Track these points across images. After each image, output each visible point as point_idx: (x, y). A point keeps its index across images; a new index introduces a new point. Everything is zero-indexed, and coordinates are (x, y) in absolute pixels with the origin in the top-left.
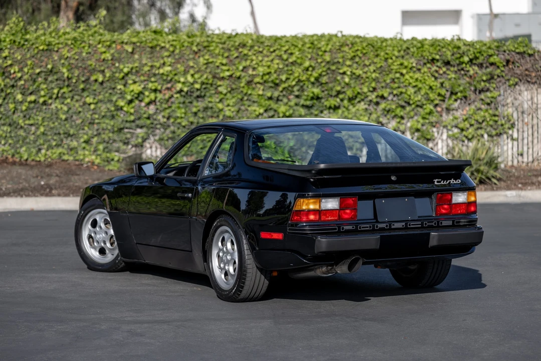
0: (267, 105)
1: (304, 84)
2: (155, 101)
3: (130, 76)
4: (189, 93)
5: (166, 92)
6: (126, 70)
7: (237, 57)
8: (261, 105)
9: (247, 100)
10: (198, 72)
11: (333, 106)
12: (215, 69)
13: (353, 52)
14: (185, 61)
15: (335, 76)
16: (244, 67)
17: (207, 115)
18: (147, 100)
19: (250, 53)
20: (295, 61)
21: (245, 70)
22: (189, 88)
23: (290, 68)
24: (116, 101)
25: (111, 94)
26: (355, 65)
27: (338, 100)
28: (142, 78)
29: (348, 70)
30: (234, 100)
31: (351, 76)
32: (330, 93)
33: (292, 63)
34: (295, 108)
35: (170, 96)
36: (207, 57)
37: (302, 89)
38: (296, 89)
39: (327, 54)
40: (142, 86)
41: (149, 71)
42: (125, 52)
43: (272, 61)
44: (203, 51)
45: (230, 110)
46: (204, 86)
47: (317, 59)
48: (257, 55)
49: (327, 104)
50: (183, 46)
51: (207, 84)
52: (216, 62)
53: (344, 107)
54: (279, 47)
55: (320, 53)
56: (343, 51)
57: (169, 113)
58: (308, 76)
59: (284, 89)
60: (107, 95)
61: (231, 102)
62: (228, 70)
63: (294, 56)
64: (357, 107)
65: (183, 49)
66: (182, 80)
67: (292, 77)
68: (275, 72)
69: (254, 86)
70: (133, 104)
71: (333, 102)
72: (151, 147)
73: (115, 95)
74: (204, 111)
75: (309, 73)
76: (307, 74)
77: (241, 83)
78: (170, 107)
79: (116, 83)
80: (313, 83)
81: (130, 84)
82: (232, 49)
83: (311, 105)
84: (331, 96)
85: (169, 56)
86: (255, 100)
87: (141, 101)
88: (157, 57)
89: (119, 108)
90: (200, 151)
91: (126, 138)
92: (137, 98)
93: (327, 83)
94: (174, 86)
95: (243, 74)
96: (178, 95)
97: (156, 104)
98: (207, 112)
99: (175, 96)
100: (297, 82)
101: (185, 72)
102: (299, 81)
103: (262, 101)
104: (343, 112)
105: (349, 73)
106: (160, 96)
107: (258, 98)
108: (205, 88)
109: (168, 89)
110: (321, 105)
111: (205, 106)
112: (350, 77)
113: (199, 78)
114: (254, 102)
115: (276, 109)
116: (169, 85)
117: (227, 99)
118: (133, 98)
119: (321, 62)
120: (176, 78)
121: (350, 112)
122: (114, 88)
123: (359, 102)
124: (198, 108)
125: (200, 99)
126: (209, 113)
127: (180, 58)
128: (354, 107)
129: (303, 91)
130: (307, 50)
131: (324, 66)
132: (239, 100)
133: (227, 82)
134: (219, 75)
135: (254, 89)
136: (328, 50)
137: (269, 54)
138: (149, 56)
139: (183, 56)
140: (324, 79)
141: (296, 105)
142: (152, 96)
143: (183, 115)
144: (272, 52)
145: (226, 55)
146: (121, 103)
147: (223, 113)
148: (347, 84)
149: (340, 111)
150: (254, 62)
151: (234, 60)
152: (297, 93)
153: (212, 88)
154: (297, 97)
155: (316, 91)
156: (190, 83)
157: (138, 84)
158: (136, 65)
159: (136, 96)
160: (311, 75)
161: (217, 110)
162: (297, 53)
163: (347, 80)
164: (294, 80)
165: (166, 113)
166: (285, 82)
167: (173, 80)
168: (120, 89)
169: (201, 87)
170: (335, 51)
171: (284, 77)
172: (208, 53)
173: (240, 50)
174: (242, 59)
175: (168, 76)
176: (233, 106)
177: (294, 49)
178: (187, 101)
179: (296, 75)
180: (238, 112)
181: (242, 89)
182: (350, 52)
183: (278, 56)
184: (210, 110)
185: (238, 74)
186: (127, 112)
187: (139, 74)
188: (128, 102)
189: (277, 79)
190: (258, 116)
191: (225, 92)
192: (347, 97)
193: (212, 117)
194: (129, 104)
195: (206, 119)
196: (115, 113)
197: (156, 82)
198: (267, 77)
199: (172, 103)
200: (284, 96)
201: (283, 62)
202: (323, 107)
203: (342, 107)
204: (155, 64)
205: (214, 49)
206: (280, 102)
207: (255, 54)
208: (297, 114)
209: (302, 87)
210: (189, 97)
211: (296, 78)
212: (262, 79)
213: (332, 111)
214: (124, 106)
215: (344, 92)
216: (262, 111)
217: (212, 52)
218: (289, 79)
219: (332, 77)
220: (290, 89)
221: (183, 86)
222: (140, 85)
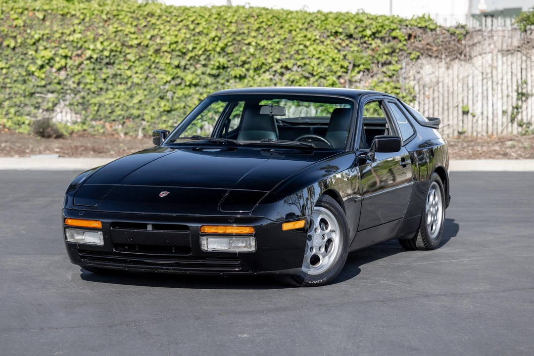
0: (174, 73)
1: (211, 54)
2: (65, 67)
3: (41, 42)
4: (99, 60)
5: (76, 58)
6: (37, 37)
7: (145, 26)
8: (168, 73)
9: (155, 67)
10: (107, 39)
11: (238, 75)
12: (124, 37)
13: (258, 23)
14: (95, 29)
15: (240, 46)
16: (152, 36)
17: (116, 82)
18: (57, 66)
19: (158, 23)
20: (202, 31)
21: (153, 38)
22: (98, 55)
23: (196, 38)
24: (28, 66)
25: (22, 59)
26: (260, 37)
27: (244, 70)
28: (53, 45)
29: (253, 41)
30: (142, 68)
31: (257, 47)
32: (236, 63)
33: (199, 33)
34: (202, 76)
35: (80, 62)
36: (116, 25)
37: (208, 58)
38: (202, 58)
39: (233, 25)
40: (53, 52)
41: (60, 37)
42: (37, 19)
43: (180, 30)
44: (112, 19)
45: (138, 77)
46: (113, 54)
47: (223, 30)
48: (165, 24)
49: (233, 73)
50: (93, 14)
51: (116, 51)
52: (125, 30)
53: (250, 77)
54: (186, 17)
55: (226, 24)
56: (249, 23)
57: (79, 79)
58: (214, 46)
59: (191, 57)
60: (19, 60)
61: (140, 69)
62: (137, 38)
63: (201, 26)
64: (262, 77)
65: (94, 17)
66: (92, 47)
67: (198, 47)
68: (182, 41)
69: (162, 54)
70: (44, 70)
71: (239, 71)
72: (61, 112)
73: (26, 60)
74: (113, 78)
75: (215, 43)
76: (213, 44)
77: (149, 51)
78: (80, 73)
79: (27, 48)
80: (219, 53)
81: (42, 50)
82: (141, 18)
83: (217, 74)
84: (237, 66)
85: (80, 24)
86: (163, 68)
87: (52, 67)
88: (68, 25)
89: (30, 73)
90: (109, 115)
91: (37, 103)
92: (48, 64)
93: (232, 53)
94: (84, 53)
95: (151, 43)
96: (88, 62)
97: (66, 70)
98: (116, 78)
99: (85, 62)
100: (203, 51)
101: (95, 40)
102: (206, 50)
103: (170, 69)
104: (249, 81)
105: (254, 44)
106: (70, 62)
107: (166, 66)
108: (114, 56)
109: (78, 55)
110: (227, 74)
111: (114, 73)
112: (255, 47)
113: (108, 46)
114: (162, 70)
115: (183, 77)
116: (79, 52)
117: (135, 67)
118: (44, 63)
119: (227, 33)
120: (86, 45)
121: (256, 81)
122: (25, 54)
123: (264, 72)
124: (107, 75)
125: (109, 66)
126: (118, 80)
127: (90, 26)
128: (260, 76)
129: (209, 60)
130: (214, 21)
131: (230, 37)
132: (147, 68)
133: (135, 50)
134: (128, 43)
135: (161, 57)
136: (234, 21)
137: (176, 23)
138: (60, 23)
139: (93, 24)
140: (230, 50)
141: (203, 73)
142: (63, 62)
143: (92, 81)
144: (179, 22)
145: (135, 23)
146: (32, 68)
147: (131, 80)
148: (253, 55)
149: (246, 81)
150: (162, 31)
151: (143, 29)
152: (203, 62)
153: (121, 56)
154: (204, 66)
155: (223, 60)
156: (99, 50)
157: (48, 50)
158: (47, 31)
159: (47, 61)
160: (217, 45)
161: (126, 77)
162: (204, 23)
163: (252, 50)
164: (200, 49)
165: (76, 79)
166: (192, 51)
167: (83, 47)
168: (32, 55)
169: (110, 54)
170: (241, 22)
171: (190, 47)
172: (118, 22)
173: (149, 19)
174: (150, 28)
175: (77, 42)
176: (141, 73)
177: (201, 19)
178: (97, 67)
179: (203, 44)
180: (146, 79)
181: (149, 57)
182: (256, 23)
183: (185, 26)
184: (119, 77)
185: (146, 43)
186: (38, 77)
187: (50, 41)
188: (39, 67)
189: (184, 48)
190: (165, 83)
191: (133, 59)
192: (252, 67)
193: (121, 83)
194: (40, 69)
195: (116, 85)
196: (26, 78)
197: (66, 48)
198: (174, 46)
199: (82, 69)
200: (191, 64)
201: (190, 31)
202: (229, 76)
203: (248, 77)
204: (65, 31)
205: (123, 18)
206: (187, 71)
207: (163, 24)
208: (203, 82)
209: (208, 56)
210: (98, 64)
211: (202, 47)
212: (170, 47)
213: (237, 80)
214: (35, 71)
215: (249, 63)
216: (169, 79)
217: (121, 21)
218: (195, 48)
219: (238, 47)
220: (197, 58)
221: (93, 53)
222: (51, 52)
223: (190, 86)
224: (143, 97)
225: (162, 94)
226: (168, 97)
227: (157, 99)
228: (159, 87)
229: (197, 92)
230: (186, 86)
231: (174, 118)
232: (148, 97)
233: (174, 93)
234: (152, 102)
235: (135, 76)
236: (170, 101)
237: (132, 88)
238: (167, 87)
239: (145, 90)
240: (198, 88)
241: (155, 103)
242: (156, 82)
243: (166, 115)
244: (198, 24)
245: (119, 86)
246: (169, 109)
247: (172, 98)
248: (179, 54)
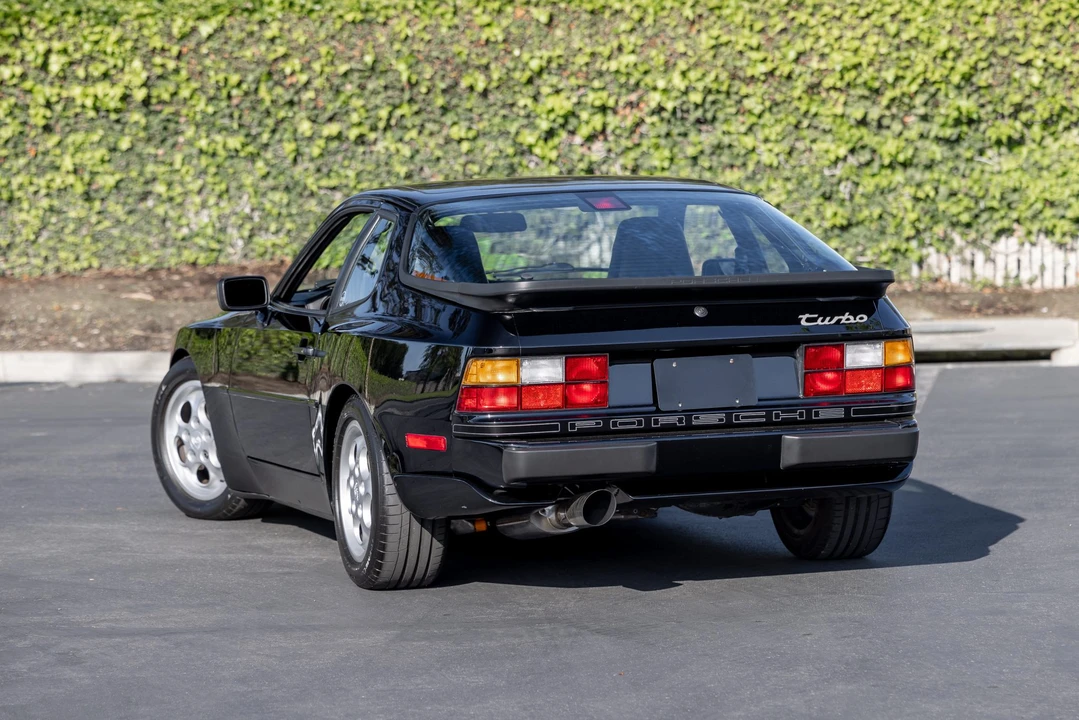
0: (854, 139)
1: (939, 90)
2: (603, 131)
3: (545, 76)
4: (679, 114)
5: (628, 110)
6: (535, 64)
7: (784, 30)
8: (840, 139)
9: (809, 126)
10: (696, 65)
11: (1004, 139)
12: (734, 59)
13: (1048, 15)
14: (668, 41)
15: (1008, 70)
16: (800, 55)
17: (720, 163)
18: (585, 131)
19: (813, 22)
20: (916, 38)
21: (802, 59)
22: (677, 103)
23: (904, 54)
24: (517, 133)
25: (504, 117)
26: (1053, 45)
27: (1018, 125)
28: (573, 81)
29: (1037, 57)
30: (778, 128)
31: (1046, 69)
32: (1000, 110)
33: (908, 42)
34: (919, 144)
35: (637, 120)
36: (715, 32)
37: (933, 101)
38: (919, 100)
39: (990, 20)
40: (574, 100)
41: (587, 64)
42: (534, 23)
43: (864, 36)
44: (707, 18)
45: (770, 151)
46: (710, 98)
47: (965, 33)
48: (828, 25)
49: (992, 134)
50: (663, 9)
51: (718, 92)
52: (737, 43)
53: (1034, 141)
54: (878, 6)
55: (974, 19)
56: (1026, 14)
57: (636, 160)
58: (946, 72)
59: (893, 100)
60: (497, 120)
61: (773, 132)
62: (764, 60)
63: (913, 25)
64: (1062, 142)
65: (665, 13)
66: (661, 84)
67: (909, 75)
68: (870, 64)
69: (824, 95)
70: (556, 141)
71: (1006, 129)
72: (599, 240)
73: (513, 120)
74: (713, 153)
75: (949, 64)
76: (945, 67)
77: (793, 88)
78: (638, 145)
79: (515, 92)
80: (958, 87)
81: (549, 95)
82: (772, 12)
83: (954, 137)
84: (1003, 116)
85: (633, 30)
86: (827, 128)
87: (572, 133)
88: (606, 34)
89: (525, 148)
90: (706, 243)
91: (543, 221)
92: (563, 126)
93: (989, 86)
94: (645, 98)
95: (798, 69)
96: (655, 118)
97: (606, 140)
98: (720, 155)
99: (648, 120)
100: (921, 85)
101: (668, 67)
102: (925, 81)
103: (844, 128)
104: (1031, 152)
105: (1039, 63)
106: (613, 121)
107: (834, 122)
108: (714, 103)
109: (631, 104)
110: (979, 135)
111: (715, 142)
112: (1042, 71)
113: (699, 80)
114: (825, 131)
115: (876, 147)
116: (633, 97)
117: (764, 126)
118: (556, 125)
119: (976, 39)
120: (648, 79)
121: (1048, 151)
122: (512, 105)
123: (1067, 129)
124: (699, 148)
125: (704, 127)
126: (725, 159)
127: (656, 35)
128: (1056, 139)
129: (936, 105)
130: (944, 12)
131: (982, 49)
132: (791, 128)
133: (760, 89)
134: (745, 72)
135: (823, 102)
136: (990, 10)
137: (855, 22)
138: (587, 32)
139: (664, 31)
140: (982, 79)
141: (922, 136)
142: (598, 121)
143: (666, 164)
144: (863, 18)
145: (758, 26)
146: (528, 138)
147: (754, 157)
148: (1038, 89)
149: (1024, 150)
150: (822, 42)
151: (778, 38)
152: (922, 111)
153: (728, 102)
154: (925, 118)
155: (967, 105)
156: (679, 90)
157: (563, 95)
158: (559, 52)
159: (561, 121)
160: (952, 68)
161: (743, 152)
162: (921, 19)
163: (1036, 79)
164: (914, 79)
165: (628, 160)
166: (894, 85)
167: (642, 84)
168: (526, 106)
169: (704, 100)
170: (1007, 13)
171: (890, 76)
172: (719, 23)
173: (792, 14)
174: (795, 34)
175: (628, 74)
176: (777, 141)
177: (913, 10)
178: (675, 131)
179: (919, 68)
180: (790, 153)
181: (796, 103)
182: (1043, 14)
183: (875, 26)
184: (726, 151)
185: (785, 70)
186: (543, 158)
187: (565, 74)
188: (543, 135)
189: (875, 79)
190: (836, 162)
191: (758, 109)
192: (1038, 118)
193: (732, 166)
194: (546, 140)
195: (720, 170)
196: (516, 160)
197: (603, 89)
198: (853, 74)
199: (642, 136)
200: (893, 117)
201: (890, 39)
202: (983, 141)
203: (1028, 142)
204: (600, 49)
205: (732, 15)
206: (885, 132)
207: (824, 24)
208: (924, 158)
209: (934, 95)
210: (679, 123)
211: (918, 75)
212: (842, 78)
213: (1004, 150)
214: (535, 145)
215: (1030, 107)
216: (842, 151)
217: (729, 20)
218: (903, 78)
219: (1002, 73)
220: (906, 100)
221: (664, 98)
222: (569, 98)
223: (891, 166)
224: (784, 197)
225: (827, 189)
226: (841, 196)
227: (815, 200)
228: (821, 172)
229: (908, 182)
230: (882, 166)
231: (858, 244)
232: (795, 195)
233: (857, 184)
234: (804, 208)
235: (763, 148)
236: (847, 203)
237: (758, 177)
238: (839, 171)
239: (788, 179)
240: (911, 171)
241: (813, 209)
242: (813, 161)
243: (838, 236)
244: (907, 21)
245: (728, 172)
246: (845, 222)
247: (852, 197)
248: (866, 93)
